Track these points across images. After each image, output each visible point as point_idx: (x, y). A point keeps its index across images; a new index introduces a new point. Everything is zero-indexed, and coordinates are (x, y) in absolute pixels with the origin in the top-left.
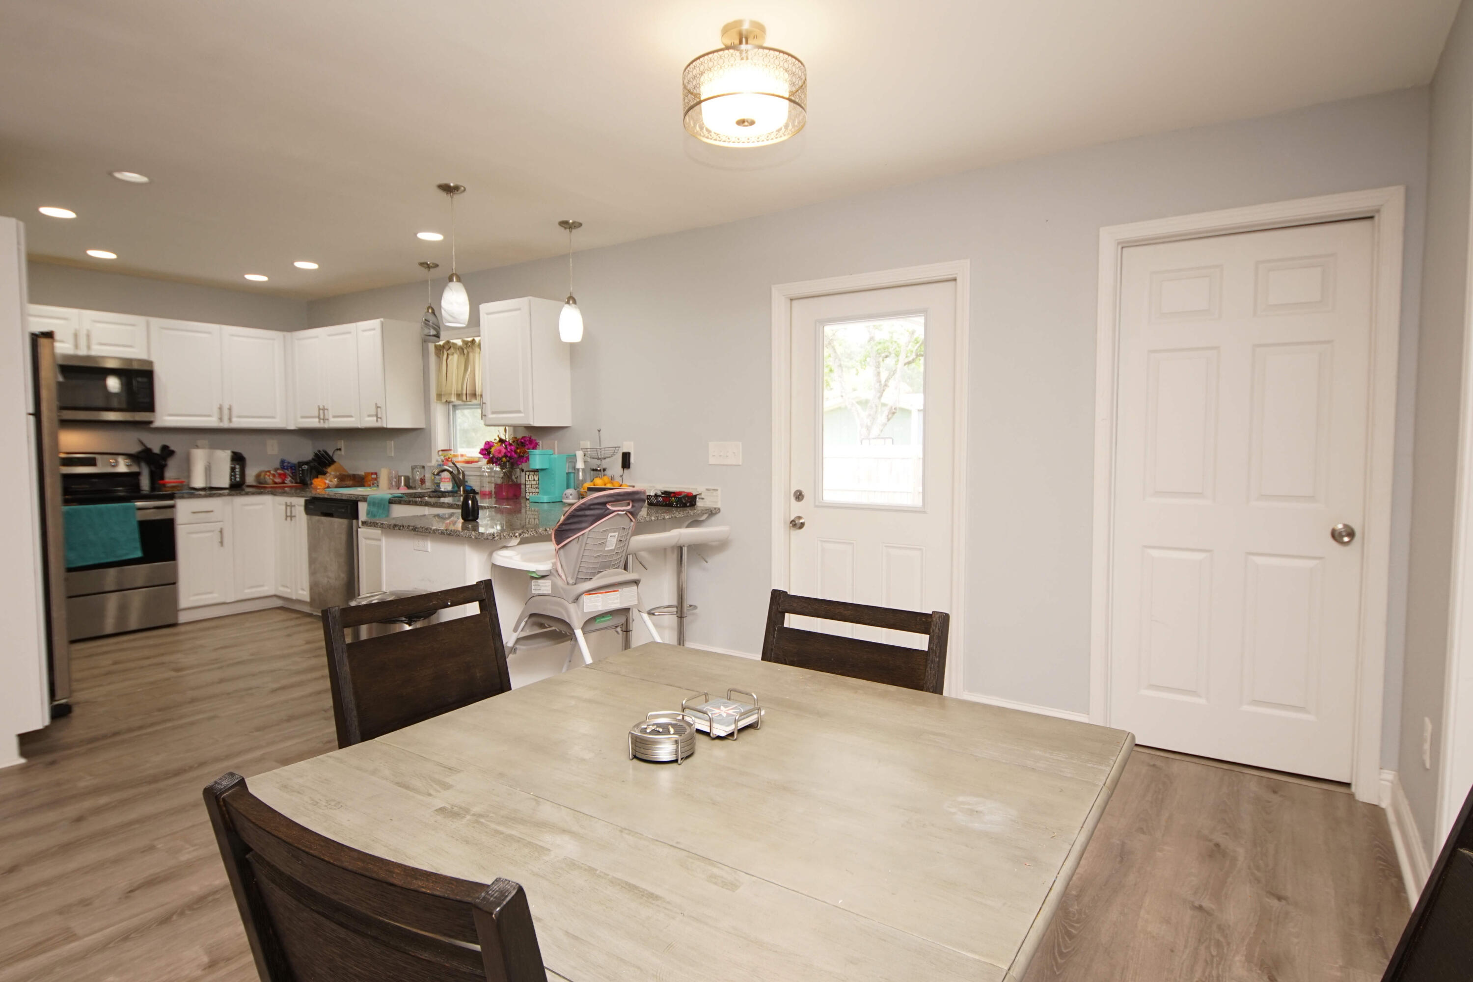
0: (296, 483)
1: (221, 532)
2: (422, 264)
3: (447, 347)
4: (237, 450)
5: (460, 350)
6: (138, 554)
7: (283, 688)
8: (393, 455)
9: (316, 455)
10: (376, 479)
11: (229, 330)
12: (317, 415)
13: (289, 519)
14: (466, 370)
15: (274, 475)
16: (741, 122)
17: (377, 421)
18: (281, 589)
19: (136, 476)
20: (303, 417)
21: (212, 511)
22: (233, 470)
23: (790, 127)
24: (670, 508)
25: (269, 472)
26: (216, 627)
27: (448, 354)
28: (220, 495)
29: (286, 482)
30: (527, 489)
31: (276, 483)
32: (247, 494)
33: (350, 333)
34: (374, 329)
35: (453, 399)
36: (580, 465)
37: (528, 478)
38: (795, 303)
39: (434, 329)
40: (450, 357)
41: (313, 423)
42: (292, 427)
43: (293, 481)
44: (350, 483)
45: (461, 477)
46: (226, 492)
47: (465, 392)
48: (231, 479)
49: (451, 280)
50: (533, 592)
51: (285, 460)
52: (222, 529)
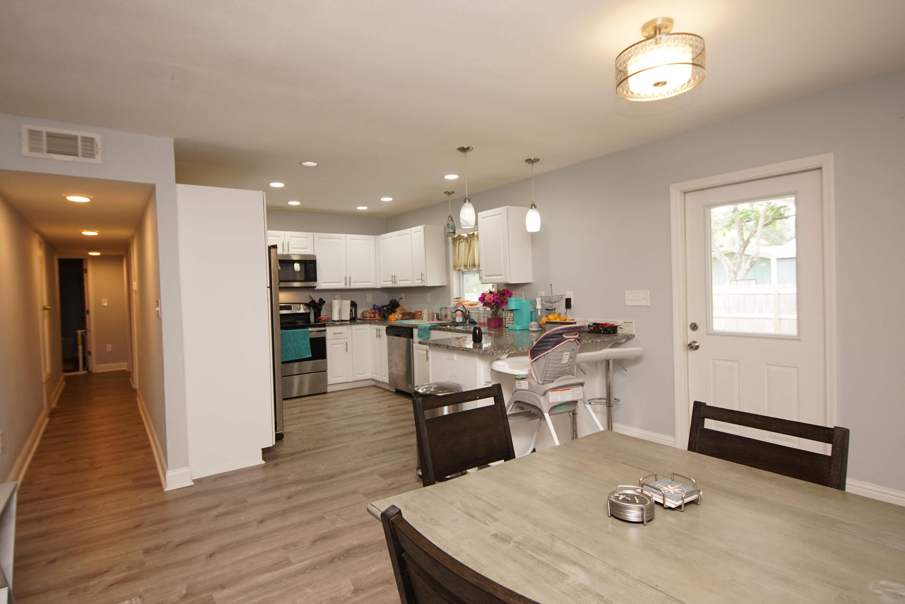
0: (381, 317)
1: (346, 344)
2: (445, 193)
3: (458, 238)
4: (353, 300)
5: (466, 239)
6: (310, 355)
7: (379, 432)
8: (430, 301)
9: (391, 302)
10: (421, 315)
11: (350, 236)
12: (391, 280)
13: (378, 337)
14: (469, 251)
15: (370, 313)
16: (657, 84)
17: (422, 282)
18: (374, 375)
19: (309, 314)
20: (384, 281)
21: (342, 333)
22: (351, 310)
23: (692, 81)
24: (599, 334)
25: (368, 311)
26: (344, 395)
27: (459, 243)
28: (346, 324)
29: (376, 317)
30: (506, 322)
31: (371, 317)
32: (358, 324)
33: (407, 234)
34: (420, 231)
35: (462, 268)
36: (539, 307)
37: (507, 315)
38: (688, 195)
39: (452, 229)
40: (461, 244)
41: (389, 284)
42: (379, 287)
43: (379, 316)
44: (408, 317)
45: (467, 314)
46: (349, 322)
47: (469, 264)
48: (350, 316)
49: (465, 202)
50: (517, 387)
51: (375, 305)
52: (347, 342)
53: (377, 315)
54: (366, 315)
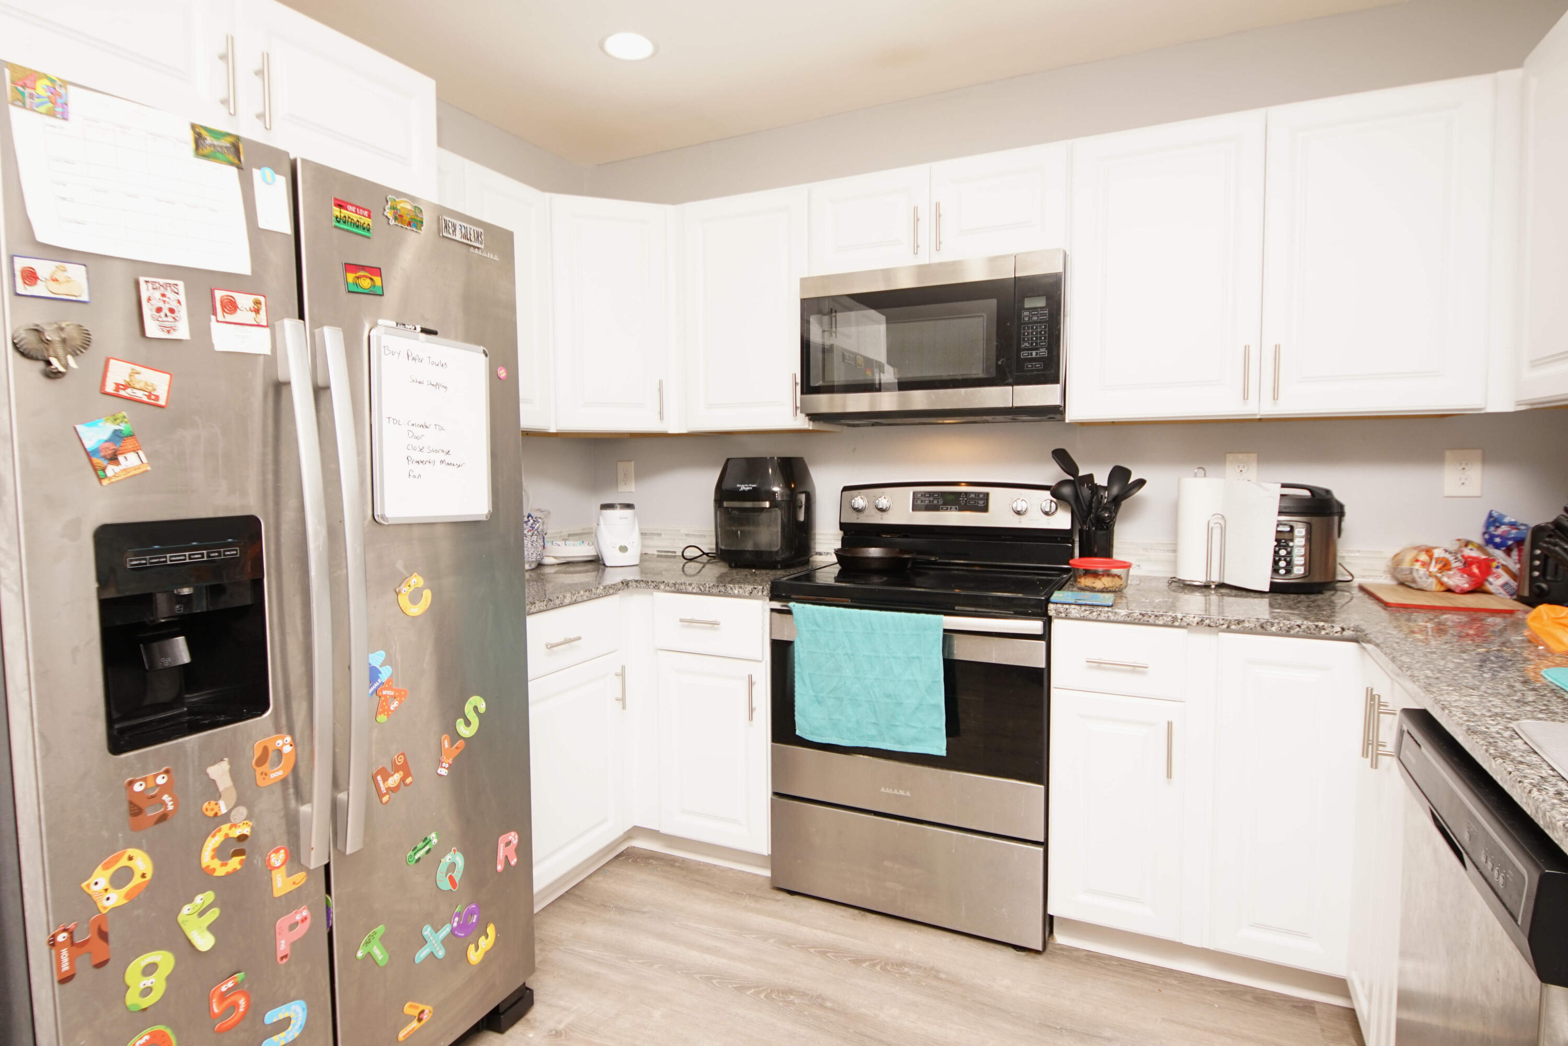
6: (938, 747)
13: (1371, 753)
15: (1445, 565)
20: (1535, 364)
22: (1283, 540)
25: (1429, 551)
29: (1488, 588)
31: (1450, 591)
42: (1501, 403)
43: (1511, 587)
46: (1263, 603)
48: (1275, 570)
53: (1498, 583)
54: (1412, 572)
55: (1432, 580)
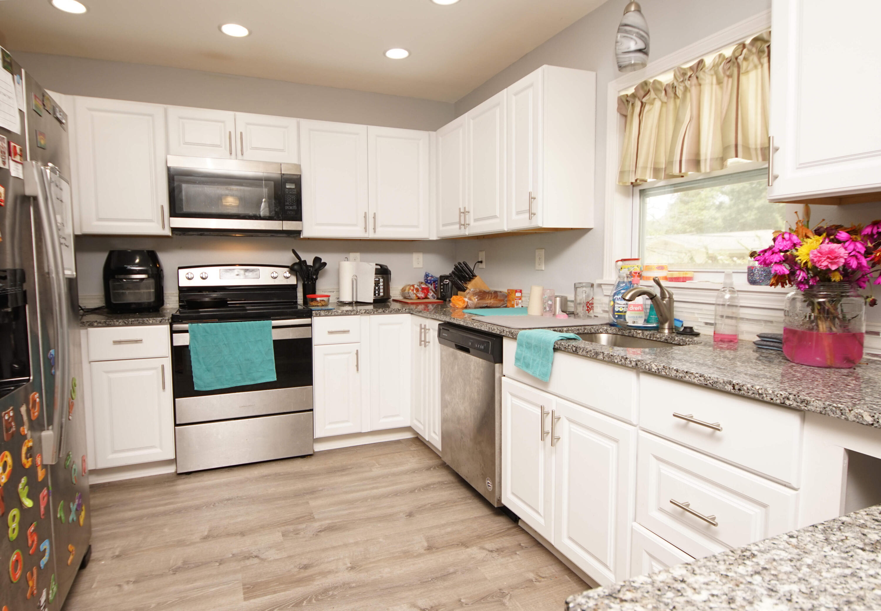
0: (438, 299)
1: (357, 354)
3: (640, 93)
4: (382, 263)
6: (272, 377)
8: (543, 268)
9: (456, 268)
11: (374, 130)
13: (424, 344)
15: (417, 290)
17: (530, 218)
18: (413, 422)
19: (293, 288)
20: (444, 225)
21: (349, 331)
22: (377, 283)
25: (413, 286)
27: (643, 105)
29: (429, 297)
31: (419, 298)
33: (499, 104)
40: (647, 108)
41: (454, 231)
42: (435, 238)
43: (435, 296)
44: (492, 304)
45: (665, 303)
46: (371, 307)
47: (677, 159)
48: (375, 295)
51: (429, 274)
52: (357, 351)
53: (430, 295)
54: (409, 293)
55: (415, 295)
